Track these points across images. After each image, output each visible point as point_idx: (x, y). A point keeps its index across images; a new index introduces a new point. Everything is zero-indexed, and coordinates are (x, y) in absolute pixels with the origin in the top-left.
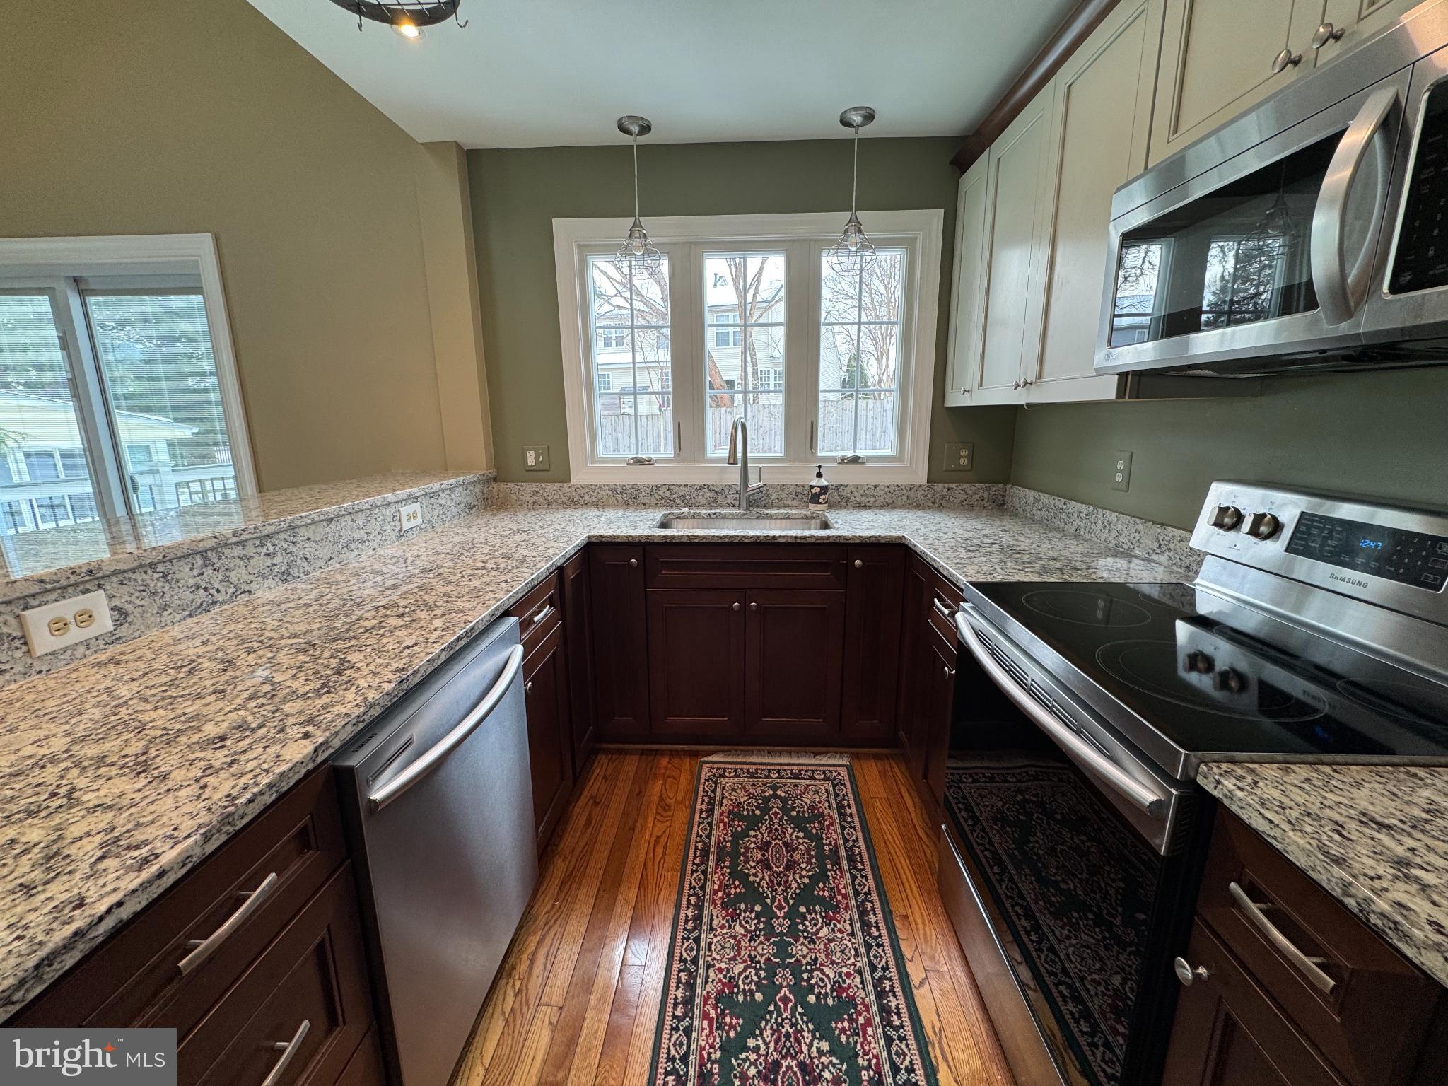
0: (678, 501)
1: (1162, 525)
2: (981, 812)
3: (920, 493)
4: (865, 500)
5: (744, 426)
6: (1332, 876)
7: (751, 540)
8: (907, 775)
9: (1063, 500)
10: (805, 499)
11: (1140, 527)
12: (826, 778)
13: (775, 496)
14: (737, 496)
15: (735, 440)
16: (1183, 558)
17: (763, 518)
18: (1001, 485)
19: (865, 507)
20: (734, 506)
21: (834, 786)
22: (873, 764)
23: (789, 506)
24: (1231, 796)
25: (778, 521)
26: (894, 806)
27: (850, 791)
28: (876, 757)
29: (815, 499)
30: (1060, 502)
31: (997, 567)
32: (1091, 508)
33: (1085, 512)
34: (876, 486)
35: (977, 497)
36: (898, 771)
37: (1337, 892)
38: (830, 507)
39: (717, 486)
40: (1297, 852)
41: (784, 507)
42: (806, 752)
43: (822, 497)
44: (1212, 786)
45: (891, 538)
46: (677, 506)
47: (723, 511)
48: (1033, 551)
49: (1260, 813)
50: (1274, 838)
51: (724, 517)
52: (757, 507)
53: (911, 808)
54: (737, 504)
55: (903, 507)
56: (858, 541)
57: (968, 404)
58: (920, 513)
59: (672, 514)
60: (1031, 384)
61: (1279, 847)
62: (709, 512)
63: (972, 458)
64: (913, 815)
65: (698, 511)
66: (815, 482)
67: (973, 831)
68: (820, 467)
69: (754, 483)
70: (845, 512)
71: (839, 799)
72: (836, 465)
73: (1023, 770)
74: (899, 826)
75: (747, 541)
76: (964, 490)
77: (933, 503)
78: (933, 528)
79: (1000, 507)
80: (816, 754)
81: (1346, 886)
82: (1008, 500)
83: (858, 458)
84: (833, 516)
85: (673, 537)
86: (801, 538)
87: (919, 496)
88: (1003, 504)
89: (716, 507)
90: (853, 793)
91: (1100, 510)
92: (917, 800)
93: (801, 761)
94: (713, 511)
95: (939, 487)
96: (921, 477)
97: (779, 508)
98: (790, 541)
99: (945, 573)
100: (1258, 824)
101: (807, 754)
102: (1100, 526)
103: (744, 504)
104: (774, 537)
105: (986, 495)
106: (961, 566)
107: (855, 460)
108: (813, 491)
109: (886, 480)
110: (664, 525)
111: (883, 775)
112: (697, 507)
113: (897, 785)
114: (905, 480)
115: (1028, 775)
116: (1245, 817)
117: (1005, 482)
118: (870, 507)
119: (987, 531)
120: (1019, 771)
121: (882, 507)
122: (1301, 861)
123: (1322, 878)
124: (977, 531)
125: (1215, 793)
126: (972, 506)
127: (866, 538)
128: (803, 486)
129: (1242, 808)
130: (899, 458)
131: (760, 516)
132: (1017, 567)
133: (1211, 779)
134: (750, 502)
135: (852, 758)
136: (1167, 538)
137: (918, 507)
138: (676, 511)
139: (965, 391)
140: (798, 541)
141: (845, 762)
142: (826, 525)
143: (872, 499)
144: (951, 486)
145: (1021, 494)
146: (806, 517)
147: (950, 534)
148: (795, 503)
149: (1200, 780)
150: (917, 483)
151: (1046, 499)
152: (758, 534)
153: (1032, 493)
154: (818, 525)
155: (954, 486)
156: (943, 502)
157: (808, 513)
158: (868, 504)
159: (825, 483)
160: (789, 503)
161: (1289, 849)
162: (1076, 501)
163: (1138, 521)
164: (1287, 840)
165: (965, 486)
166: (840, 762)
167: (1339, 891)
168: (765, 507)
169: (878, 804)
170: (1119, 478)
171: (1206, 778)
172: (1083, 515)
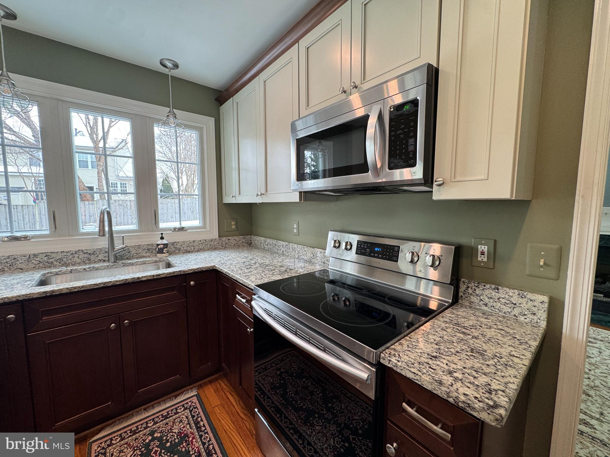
0: (55, 263)
1: (313, 247)
2: (265, 388)
3: (216, 243)
4: (189, 249)
5: (109, 213)
6: (442, 391)
7: (122, 282)
8: (228, 385)
9: (276, 241)
10: (154, 252)
11: (306, 249)
12: (185, 409)
13: (134, 252)
14: (107, 255)
15: (103, 221)
16: (322, 259)
17: (127, 266)
18: (249, 236)
19: (189, 252)
20: (104, 261)
21: (191, 411)
22: (210, 387)
23: (144, 257)
24: (396, 366)
25: (138, 266)
26: (226, 406)
27: (200, 410)
28: (210, 382)
29: (161, 251)
30: (275, 242)
31: (262, 274)
32: (287, 243)
33: (285, 245)
34: (194, 241)
35: (240, 242)
36: (223, 384)
37: (445, 397)
38: (170, 254)
39: (90, 250)
40: (427, 384)
41: (141, 257)
42: (170, 398)
43: (165, 250)
44: (388, 363)
45: (208, 267)
46: (55, 267)
47: (97, 265)
48: (272, 264)
49: (410, 371)
50: (417, 380)
51: (97, 269)
52: (122, 259)
53: (234, 404)
54: (107, 259)
55: (208, 250)
56: (191, 272)
57: (235, 202)
58: (218, 252)
59: (51, 273)
60: (263, 194)
61: (420, 383)
62: (84, 267)
63: (236, 225)
64: (236, 406)
65: (74, 268)
66: (160, 242)
67: (264, 400)
68: (162, 234)
69: (118, 246)
70: (179, 256)
71: (195, 419)
72: (171, 232)
73: (276, 359)
74: (230, 417)
75: (118, 283)
76: (235, 239)
77: (222, 246)
78: (227, 259)
79: (250, 245)
80: (176, 397)
81: (448, 393)
82: (253, 242)
83: (183, 228)
84: (172, 259)
85: (53, 291)
86: (157, 275)
87: (215, 244)
88: (251, 244)
89: (90, 263)
90: (203, 411)
91: (290, 244)
92: (236, 397)
93: (168, 405)
94: (88, 266)
95: (224, 239)
96: (215, 235)
97: (137, 258)
98: (149, 278)
99: (241, 282)
100: (410, 375)
101: (170, 399)
102: (291, 250)
103: (112, 259)
104: (138, 278)
105: (244, 241)
106: (248, 277)
107: (182, 229)
108: (159, 247)
109: (198, 238)
110: (42, 283)
111: (216, 391)
112: (74, 265)
113: (225, 393)
114: (208, 237)
115: (279, 360)
116: (403, 374)
117: (251, 234)
118: (192, 252)
119: (250, 257)
120: (274, 360)
121: (198, 251)
122: (429, 387)
123: (438, 393)
124: (246, 258)
125: (389, 365)
126: (239, 246)
127: (195, 269)
128: (152, 245)
129: (401, 370)
130: (204, 227)
131: (125, 265)
132: (270, 273)
133: (386, 360)
134: (116, 257)
135: (198, 389)
136: (316, 252)
137: (215, 249)
138: (54, 270)
139: (233, 197)
140: (155, 277)
141: (194, 393)
142: (169, 265)
143: (193, 248)
144: (229, 238)
145: (258, 239)
146: (156, 262)
147: (236, 261)
148: (148, 254)
149: (382, 361)
150: (214, 238)
151: (269, 241)
152: (127, 278)
153: (263, 239)
154: (164, 266)
155: (230, 238)
156: (227, 246)
157: (157, 259)
158: (191, 250)
159: (166, 242)
160: (144, 255)
161: (424, 383)
162: (281, 241)
163: (305, 247)
164: (422, 380)
165: (235, 237)
166: (192, 394)
167: (446, 396)
168: (128, 259)
169: (217, 410)
170: (295, 231)
171: (385, 360)
172: (284, 246)
